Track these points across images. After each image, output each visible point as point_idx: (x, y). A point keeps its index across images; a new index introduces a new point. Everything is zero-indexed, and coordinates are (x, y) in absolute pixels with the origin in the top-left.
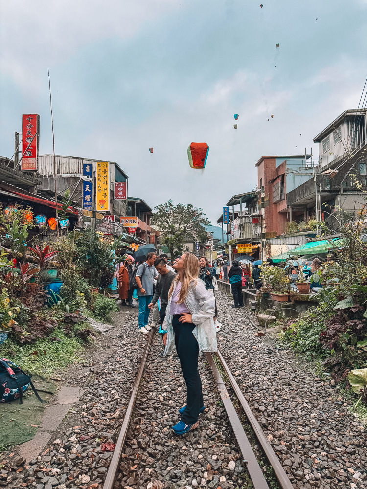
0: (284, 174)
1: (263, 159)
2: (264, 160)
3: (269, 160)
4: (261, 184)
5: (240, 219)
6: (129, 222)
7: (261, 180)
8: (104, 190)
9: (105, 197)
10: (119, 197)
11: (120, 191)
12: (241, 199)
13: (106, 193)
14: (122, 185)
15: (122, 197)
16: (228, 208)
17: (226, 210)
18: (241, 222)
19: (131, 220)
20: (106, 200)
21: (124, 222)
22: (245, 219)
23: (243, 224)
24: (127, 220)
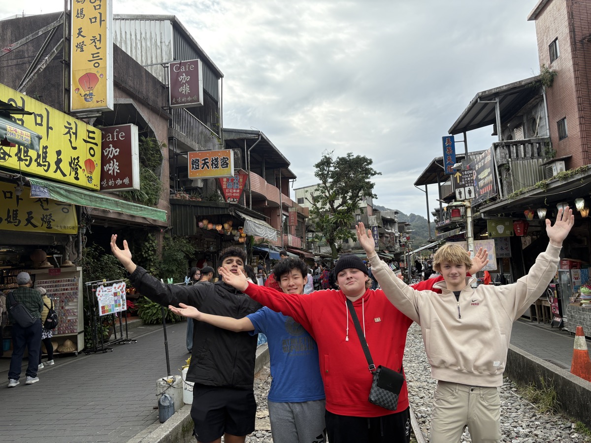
4: (553, 56)
5: (498, 150)
6: (212, 165)
7: (553, 46)
8: (94, 42)
9: (97, 65)
10: (181, 100)
11: (185, 84)
12: (497, 100)
13: (98, 53)
14: (189, 68)
15: (189, 99)
16: (452, 138)
17: (448, 143)
18: (502, 157)
19: (216, 160)
20: (98, 75)
21: (198, 166)
22: (513, 149)
23: (508, 162)
24: (204, 160)
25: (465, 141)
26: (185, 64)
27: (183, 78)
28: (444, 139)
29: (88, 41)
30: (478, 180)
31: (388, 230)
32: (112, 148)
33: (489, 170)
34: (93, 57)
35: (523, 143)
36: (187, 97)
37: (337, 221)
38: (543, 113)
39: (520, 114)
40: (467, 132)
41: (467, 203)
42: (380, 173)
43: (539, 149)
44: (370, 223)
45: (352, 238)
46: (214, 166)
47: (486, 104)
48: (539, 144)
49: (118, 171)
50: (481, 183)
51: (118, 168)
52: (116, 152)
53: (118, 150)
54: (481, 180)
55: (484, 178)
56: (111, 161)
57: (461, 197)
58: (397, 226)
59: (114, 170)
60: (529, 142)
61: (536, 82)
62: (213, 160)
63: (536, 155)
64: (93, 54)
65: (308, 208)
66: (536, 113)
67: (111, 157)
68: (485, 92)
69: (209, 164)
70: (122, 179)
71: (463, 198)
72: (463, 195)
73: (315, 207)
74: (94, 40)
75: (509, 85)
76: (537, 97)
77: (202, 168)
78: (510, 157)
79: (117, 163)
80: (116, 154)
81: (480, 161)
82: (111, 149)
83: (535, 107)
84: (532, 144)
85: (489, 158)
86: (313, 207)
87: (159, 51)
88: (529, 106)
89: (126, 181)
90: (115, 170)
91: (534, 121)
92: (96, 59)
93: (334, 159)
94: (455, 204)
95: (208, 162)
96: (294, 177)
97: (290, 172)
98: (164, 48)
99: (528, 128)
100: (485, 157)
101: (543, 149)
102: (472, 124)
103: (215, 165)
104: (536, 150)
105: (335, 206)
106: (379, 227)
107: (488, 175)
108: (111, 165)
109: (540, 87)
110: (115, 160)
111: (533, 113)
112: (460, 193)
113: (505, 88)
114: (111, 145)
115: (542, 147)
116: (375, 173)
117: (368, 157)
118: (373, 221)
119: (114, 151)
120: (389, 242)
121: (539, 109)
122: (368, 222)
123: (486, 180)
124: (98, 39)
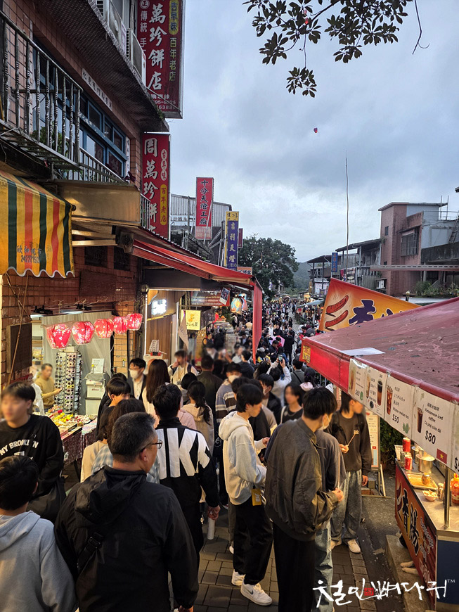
0: (419, 227)
2: (394, 206)
3: (399, 207)
4: (386, 233)
7: (387, 228)
12: (361, 247)
16: (337, 254)
17: (335, 256)
18: (360, 274)
22: (365, 271)
33: (353, 277)
35: (369, 269)
38: (379, 255)
54: (349, 279)
63: (374, 274)
78: (363, 274)
81: (350, 271)
83: (376, 251)
85: (354, 272)
101: (377, 273)
107: (353, 280)
109: (379, 243)
111: (376, 254)
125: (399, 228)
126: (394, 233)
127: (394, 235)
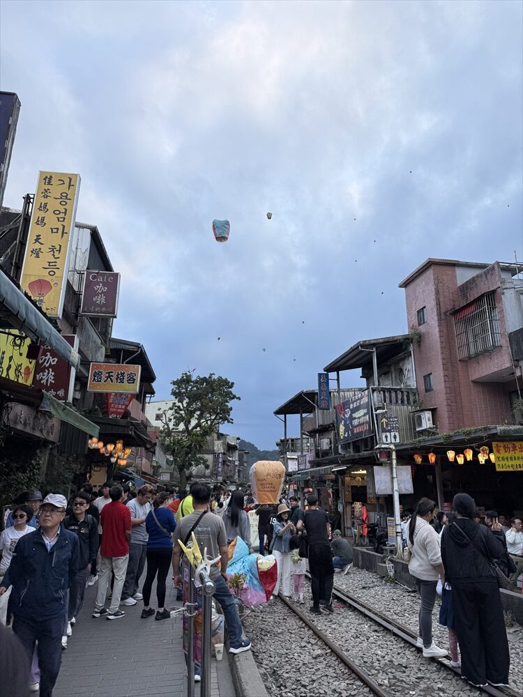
0: (493, 291)
1: (430, 264)
2: (433, 267)
3: (442, 267)
4: (421, 321)
5: (375, 393)
6: (117, 379)
7: (421, 311)
8: (53, 251)
9: (52, 273)
10: (94, 309)
11: (101, 294)
12: (374, 350)
13: (56, 262)
14: (107, 279)
15: (104, 309)
16: (327, 375)
17: (323, 379)
18: (379, 400)
19: (123, 374)
20: (52, 284)
21: (101, 378)
22: (387, 394)
23: (383, 405)
24: (109, 373)
25: (338, 380)
26: (103, 275)
27: (99, 288)
28: (320, 375)
29: (45, 249)
30: (351, 418)
31: (230, 457)
32: (49, 356)
33: (365, 411)
34: (49, 265)
35: (396, 390)
36: (101, 308)
37: (191, 444)
38: (410, 366)
39: (389, 363)
40: (340, 372)
41: (392, 447)
42: (239, 398)
43: (408, 397)
44: (216, 448)
45: (203, 464)
46: (119, 381)
47: (363, 351)
48: (408, 393)
49: (53, 382)
50: (355, 422)
51: (53, 378)
52: (53, 361)
53: (56, 359)
54: (355, 418)
55: (359, 418)
56: (46, 370)
57: (387, 441)
58: (237, 452)
59: (47, 381)
60: (400, 389)
61: (405, 339)
62: (118, 374)
63: (406, 402)
64: (49, 263)
65: (159, 428)
66: (403, 365)
67: (47, 365)
68: (365, 341)
69: (114, 378)
70: (56, 391)
71: (389, 441)
72: (389, 439)
73: (166, 427)
74: (53, 249)
75: (384, 338)
76: (406, 352)
77: (105, 381)
78: (385, 402)
79: (53, 373)
80: (52, 364)
81: (356, 401)
82: (47, 358)
83: (403, 359)
84: (402, 392)
85: (365, 400)
86: (164, 426)
87: (73, 256)
88: (399, 358)
89: (61, 393)
90: (50, 380)
91: (401, 371)
92: (52, 267)
93: (194, 379)
94: (383, 446)
95: (112, 376)
96: (152, 392)
97: (151, 387)
98: (79, 253)
99: (395, 377)
100: (362, 398)
101: (412, 398)
102: (346, 364)
103: (120, 379)
104: (405, 398)
105: (190, 428)
106: (224, 454)
107: (365, 415)
108: (46, 374)
109: (408, 344)
110: (51, 370)
111: (401, 364)
112: (386, 437)
113: (381, 341)
114: (49, 354)
115: (411, 396)
116: (234, 397)
117: (230, 380)
118: (219, 446)
119: (51, 360)
120: (231, 471)
121: (406, 362)
122: (213, 447)
123: (362, 420)
124: (58, 249)
125: (449, 307)
126: (439, 314)
127: (440, 320)
